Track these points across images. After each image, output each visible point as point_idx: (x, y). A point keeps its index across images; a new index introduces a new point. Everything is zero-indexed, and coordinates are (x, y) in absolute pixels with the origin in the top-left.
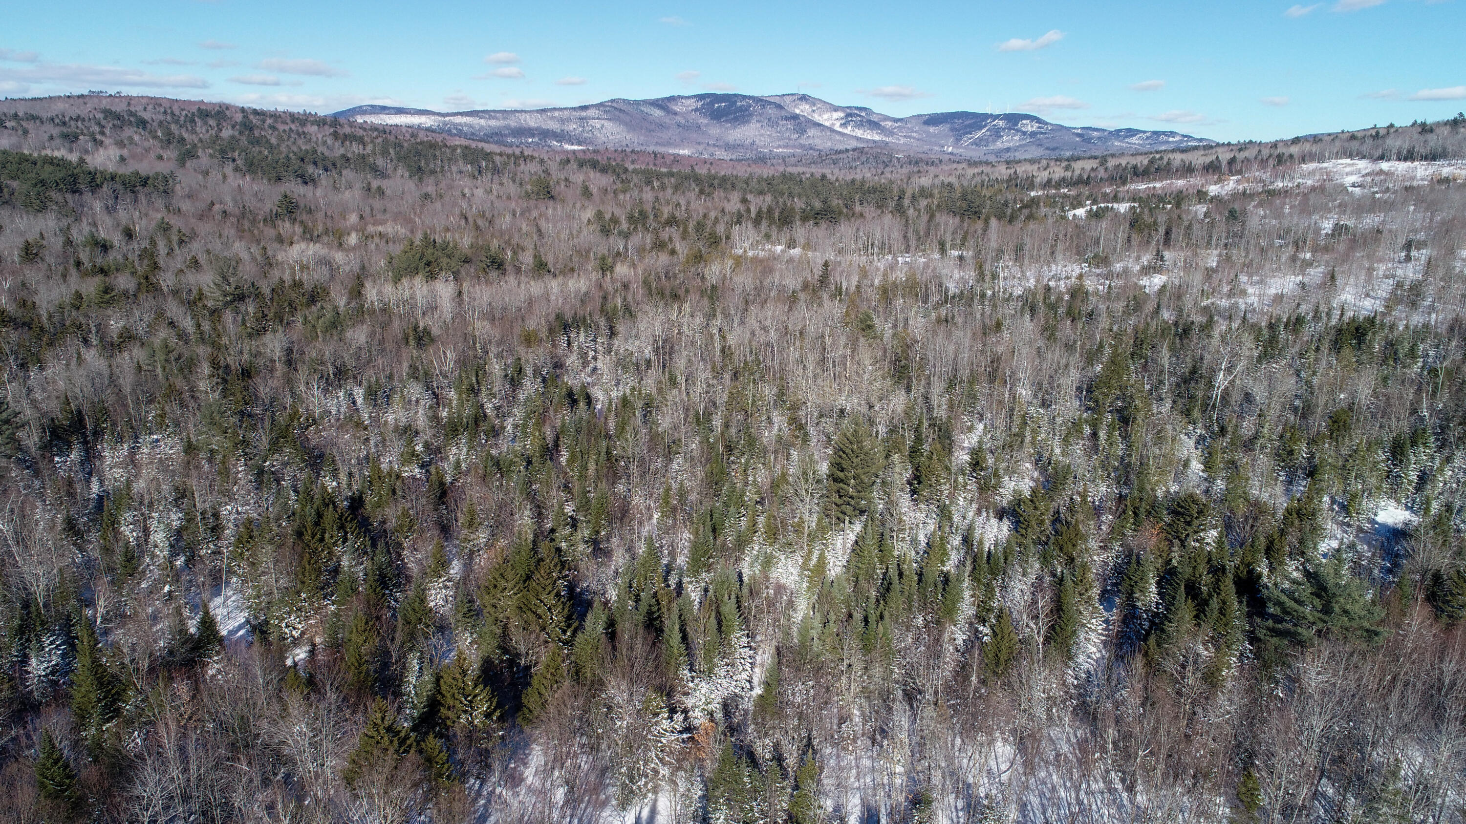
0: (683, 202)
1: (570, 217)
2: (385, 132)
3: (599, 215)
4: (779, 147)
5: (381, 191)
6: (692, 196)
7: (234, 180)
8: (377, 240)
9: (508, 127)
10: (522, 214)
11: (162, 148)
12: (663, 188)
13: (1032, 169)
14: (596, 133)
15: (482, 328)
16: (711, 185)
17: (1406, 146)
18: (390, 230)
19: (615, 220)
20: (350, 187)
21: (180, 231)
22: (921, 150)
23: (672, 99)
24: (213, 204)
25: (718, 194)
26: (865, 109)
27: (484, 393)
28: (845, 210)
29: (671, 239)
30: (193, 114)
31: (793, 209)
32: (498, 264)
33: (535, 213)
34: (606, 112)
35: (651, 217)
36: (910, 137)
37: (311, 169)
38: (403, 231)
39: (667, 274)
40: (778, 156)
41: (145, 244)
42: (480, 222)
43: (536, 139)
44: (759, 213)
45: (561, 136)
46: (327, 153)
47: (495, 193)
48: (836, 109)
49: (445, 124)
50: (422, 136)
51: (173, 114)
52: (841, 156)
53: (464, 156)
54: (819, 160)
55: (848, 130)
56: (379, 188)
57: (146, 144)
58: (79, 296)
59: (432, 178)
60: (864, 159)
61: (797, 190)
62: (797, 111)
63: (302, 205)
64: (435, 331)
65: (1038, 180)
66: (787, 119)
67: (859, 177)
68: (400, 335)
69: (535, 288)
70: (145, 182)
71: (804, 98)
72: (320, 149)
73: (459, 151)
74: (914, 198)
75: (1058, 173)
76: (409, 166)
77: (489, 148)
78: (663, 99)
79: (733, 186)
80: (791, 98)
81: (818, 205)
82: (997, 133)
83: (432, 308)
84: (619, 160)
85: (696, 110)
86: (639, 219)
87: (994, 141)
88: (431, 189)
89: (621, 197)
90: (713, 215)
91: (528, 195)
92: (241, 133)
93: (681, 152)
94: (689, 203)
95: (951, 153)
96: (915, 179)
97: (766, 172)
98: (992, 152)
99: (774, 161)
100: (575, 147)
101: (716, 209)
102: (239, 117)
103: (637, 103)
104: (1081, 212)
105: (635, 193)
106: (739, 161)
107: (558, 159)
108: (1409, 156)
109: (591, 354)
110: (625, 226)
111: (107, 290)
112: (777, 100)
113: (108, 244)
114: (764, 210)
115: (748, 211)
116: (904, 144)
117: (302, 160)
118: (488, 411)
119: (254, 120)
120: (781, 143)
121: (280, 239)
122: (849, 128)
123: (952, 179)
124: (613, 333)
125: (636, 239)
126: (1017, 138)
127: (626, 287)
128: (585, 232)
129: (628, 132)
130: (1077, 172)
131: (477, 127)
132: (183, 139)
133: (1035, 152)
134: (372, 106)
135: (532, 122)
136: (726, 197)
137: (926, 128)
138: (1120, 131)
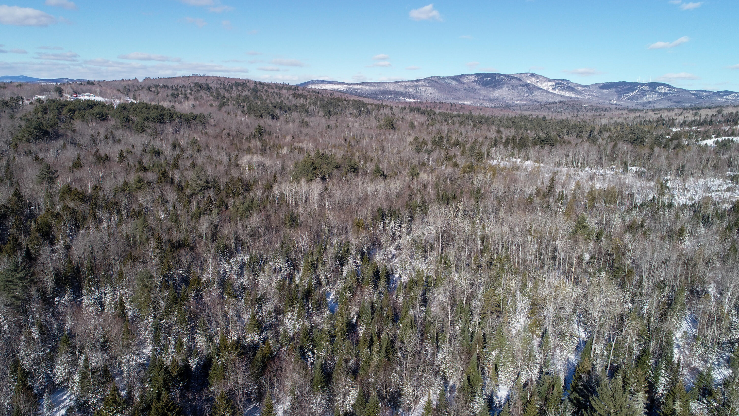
0: (464, 132)
1: (401, 140)
2: (318, 93)
3: (416, 139)
4: (518, 100)
5: (308, 124)
6: (469, 128)
7: (240, 117)
9: (379, 90)
10: (376, 137)
11: (214, 101)
12: (454, 123)
13: (672, 114)
14: (423, 93)
16: (480, 122)
18: (305, 146)
19: (425, 143)
20: (293, 121)
22: (598, 102)
23: (462, 76)
24: (225, 129)
25: (484, 127)
26: (566, 81)
28: (559, 138)
29: (455, 155)
30: (233, 85)
31: (527, 137)
32: (354, 169)
33: (383, 137)
34: (428, 83)
35: (445, 141)
36: (592, 95)
37: (277, 112)
38: (312, 146)
39: (451, 178)
40: (517, 105)
42: (352, 142)
43: (393, 96)
44: (507, 140)
45: (405, 95)
46: (288, 104)
47: (365, 125)
48: (550, 80)
49: (350, 89)
50: (335, 95)
51: (224, 84)
52: (552, 105)
53: (354, 105)
54: (540, 107)
55: (556, 92)
56: (307, 122)
57: (208, 99)
58: (126, 184)
59: (335, 116)
60: (565, 107)
61: (529, 126)
62: (529, 82)
63: (267, 131)
64: (302, 217)
65: (677, 121)
66: (523, 86)
67: (564, 117)
69: (371, 186)
70: (195, 118)
71: (532, 75)
72: (285, 102)
73: (352, 102)
74: (600, 132)
75: (690, 117)
76: (325, 110)
77: (365, 100)
78: (457, 76)
79: (493, 123)
80: (525, 75)
81: (542, 135)
82: (643, 93)
84: (432, 107)
85: (474, 81)
86: (438, 142)
87: (642, 98)
88: (332, 123)
89: (430, 128)
90: (480, 140)
91: (381, 127)
92: (251, 93)
93: (465, 103)
94: (467, 132)
95: (616, 104)
96: (598, 119)
97: (511, 114)
98: (640, 104)
99: (515, 108)
100: (412, 100)
101: (482, 136)
102: (252, 86)
103: (444, 78)
104: (710, 142)
105: (438, 126)
106: (496, 107)
107: (400, 106)
109: (398, 234)
110: (429, 146)
111: (140, 181)
112: (518, 76)
113: (161, 152)
114: (511, 137)
115: (501, 138)
116: (588, 99)
117: (275, 107)
118: (322, 280)
119: (259, 87)
120: (519, 98)
122: (557, 90)
123: (621, 120)
124: (413, 220)
125: (435, 155)
126: (655, 96)
127: (425, 187)
128: (407, 149)
129: (439, 93)
130: (703, 117)
131: (365, 90)
132: (224, 97)
133: (667, 104)
134: (317, 80)
135: (391, 88)
136: (488, 129)
137: (601, 90)
138: (721, 92)
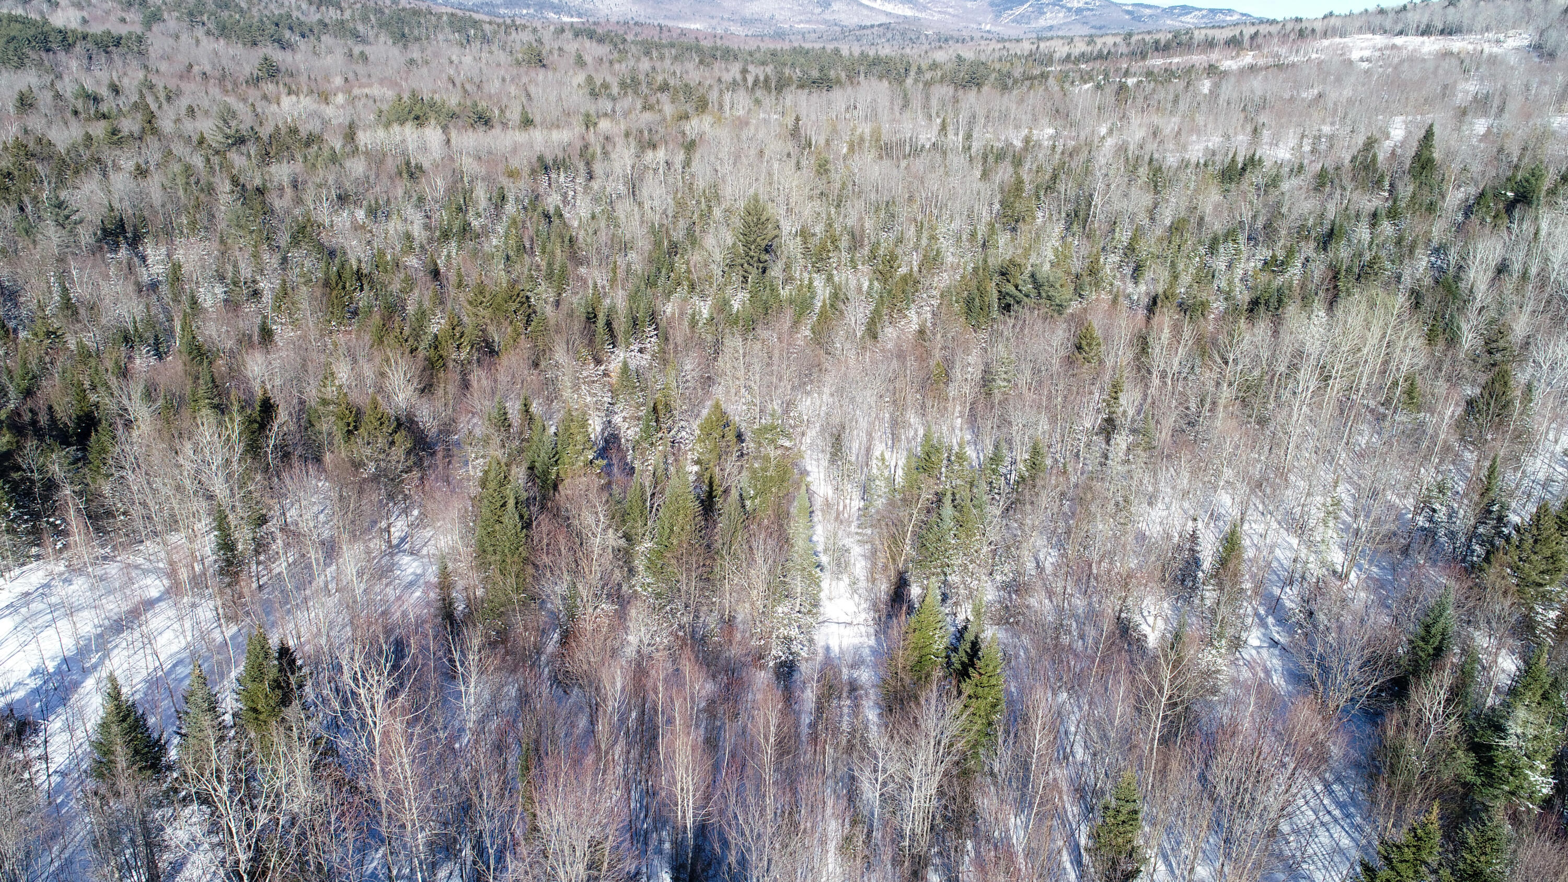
0: (679, 71)
1: (561, 83)
3: (590, 79)
4: (801, 22)
5: (364, 57)
6: (690, 66)
7: (208, 45)
8: (363, 100)
10: (513, 80)
11: (123, 10)
12: (662, 58)
13: (1058, 45)
15: (469, 165)
16: (714, 56)
17: (1425, 21)
18: (376, 92)
19: (606, 86)
20: (330, 51)
21: (165, 88)
22: (954, 27)
24: (191, 66)
25: (718, 66)
27: (471, 213)
28: (844, 80)
29: (658, 102)
31: (791, 78)
32: (485, 120)
33: (525, 79)
35: (644, 84)
36: (945, 13)
37: (287, 34)
38: (390, 93)
40: (797, 31)
41: (135, 98)
42: (468, 87)
43: (532, 11)
44: (756, 82)
45: (560, 9)
46: (302, 18)
47: (484, 61)
52: (865, 32)
53: (451, 23)
54: (843, 36)
55: (877, 4)
56: (362, 53)
58: (89, 138)
59: (417, 45)
60: (889, 35)
61: (801, 61)
63: (283, 69)
64: (426, 165)
65: (1058, 56)
68: (394, 170)
69: (520, 137)
70: (118, 42)
72: (295, 14)
73: (445, 18)
75: (1080, 48)
76: (393, 33)
77: (476, 16)
79: (736, 57)
81: (815, 74)
82: (1040, 10)
83: (424, 149)
84: (621, 32)
86: (630, 85)
87: (1037, 18)
88: (416, 55)
89: (617, 66)
90: (708, 83)
91: (519, 63)
93: (690, 26)
94: (686, 72)
95: (989, 32)
98: (1033, 29)
99: (793, 37)
100: (574, 19)
101: (713, 78)
104: (1086, 88)
105: (632, 63)
106: (753, 36)
107: (553, 29)
108: (1426, 31)
109: (571, 193)
110: (615, 90)
111: (115, 132)
113: (97, 96)
114: (762, 78)
115: (745, 80)
116: (937, 20)
117: (277, 25)
120: (802, 18)
121: (265, 97)
122: (879, 2)
123: (971, 55)
124: (591, 176)
125: (626, 102)
126: (1061, 15)
127: (607, 138)
128: (574, 96)
130: (1099, 46)
133: (1079, 31)
136: (725, 68)
138: (1174, 8)
